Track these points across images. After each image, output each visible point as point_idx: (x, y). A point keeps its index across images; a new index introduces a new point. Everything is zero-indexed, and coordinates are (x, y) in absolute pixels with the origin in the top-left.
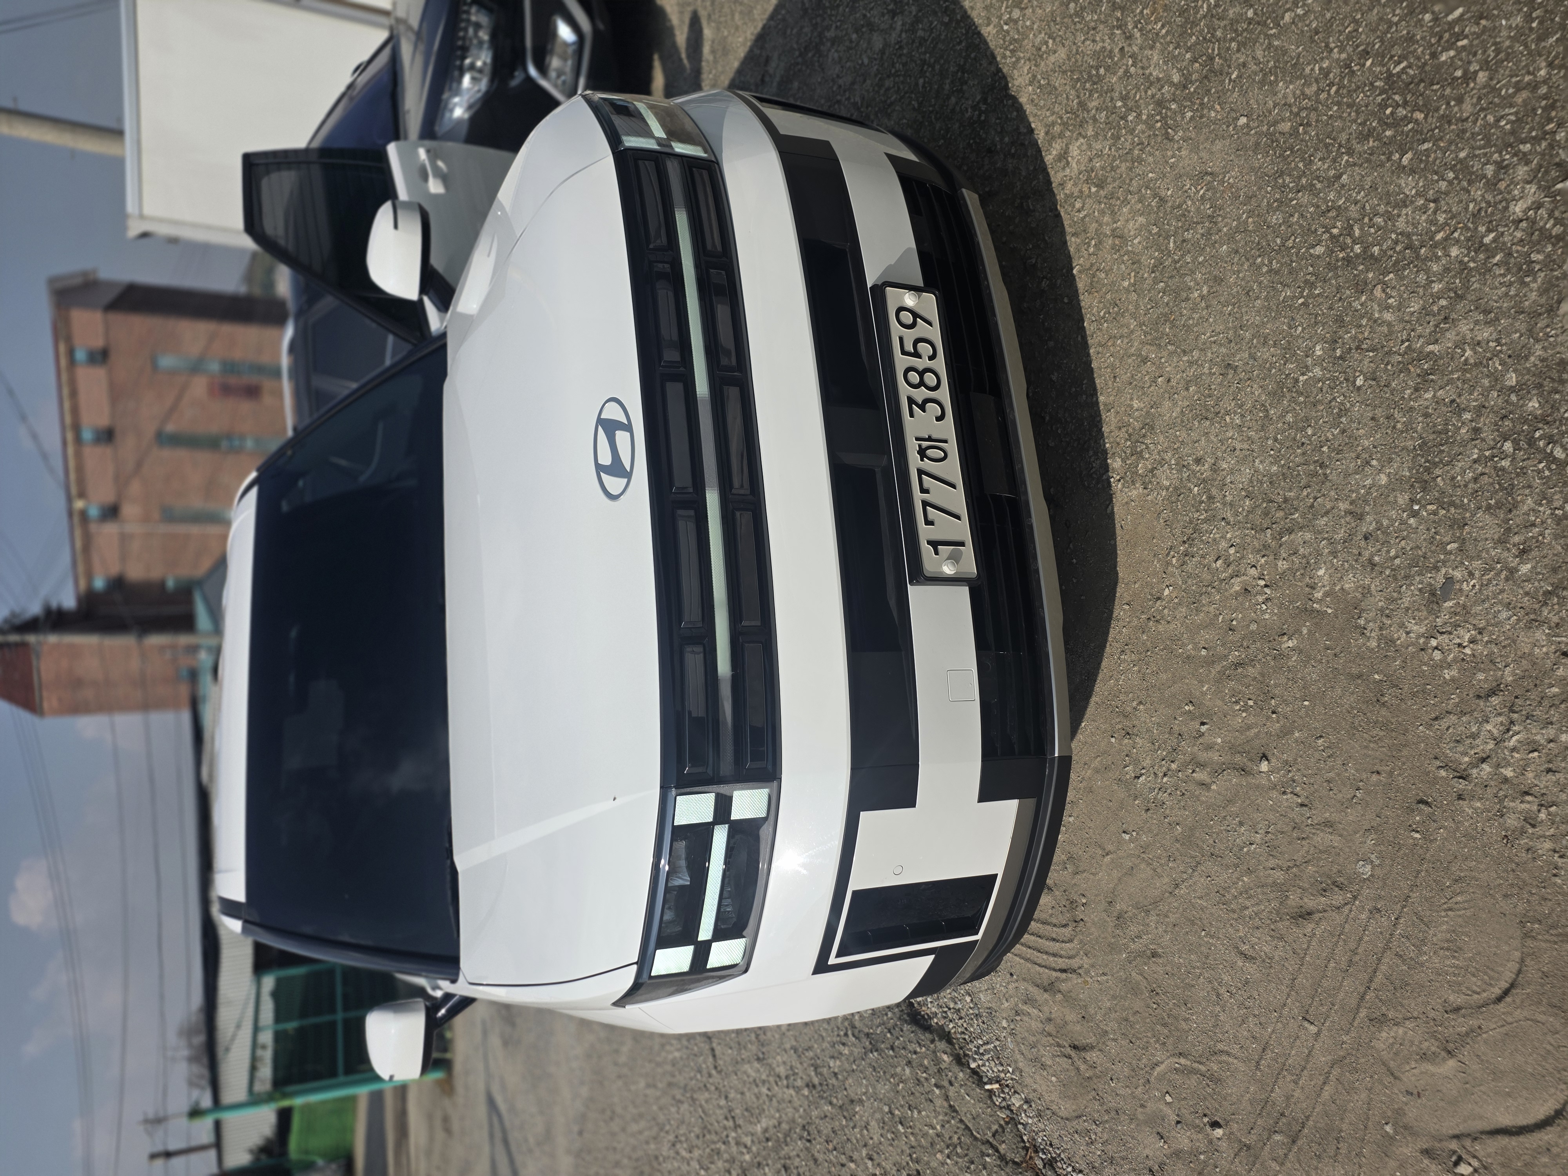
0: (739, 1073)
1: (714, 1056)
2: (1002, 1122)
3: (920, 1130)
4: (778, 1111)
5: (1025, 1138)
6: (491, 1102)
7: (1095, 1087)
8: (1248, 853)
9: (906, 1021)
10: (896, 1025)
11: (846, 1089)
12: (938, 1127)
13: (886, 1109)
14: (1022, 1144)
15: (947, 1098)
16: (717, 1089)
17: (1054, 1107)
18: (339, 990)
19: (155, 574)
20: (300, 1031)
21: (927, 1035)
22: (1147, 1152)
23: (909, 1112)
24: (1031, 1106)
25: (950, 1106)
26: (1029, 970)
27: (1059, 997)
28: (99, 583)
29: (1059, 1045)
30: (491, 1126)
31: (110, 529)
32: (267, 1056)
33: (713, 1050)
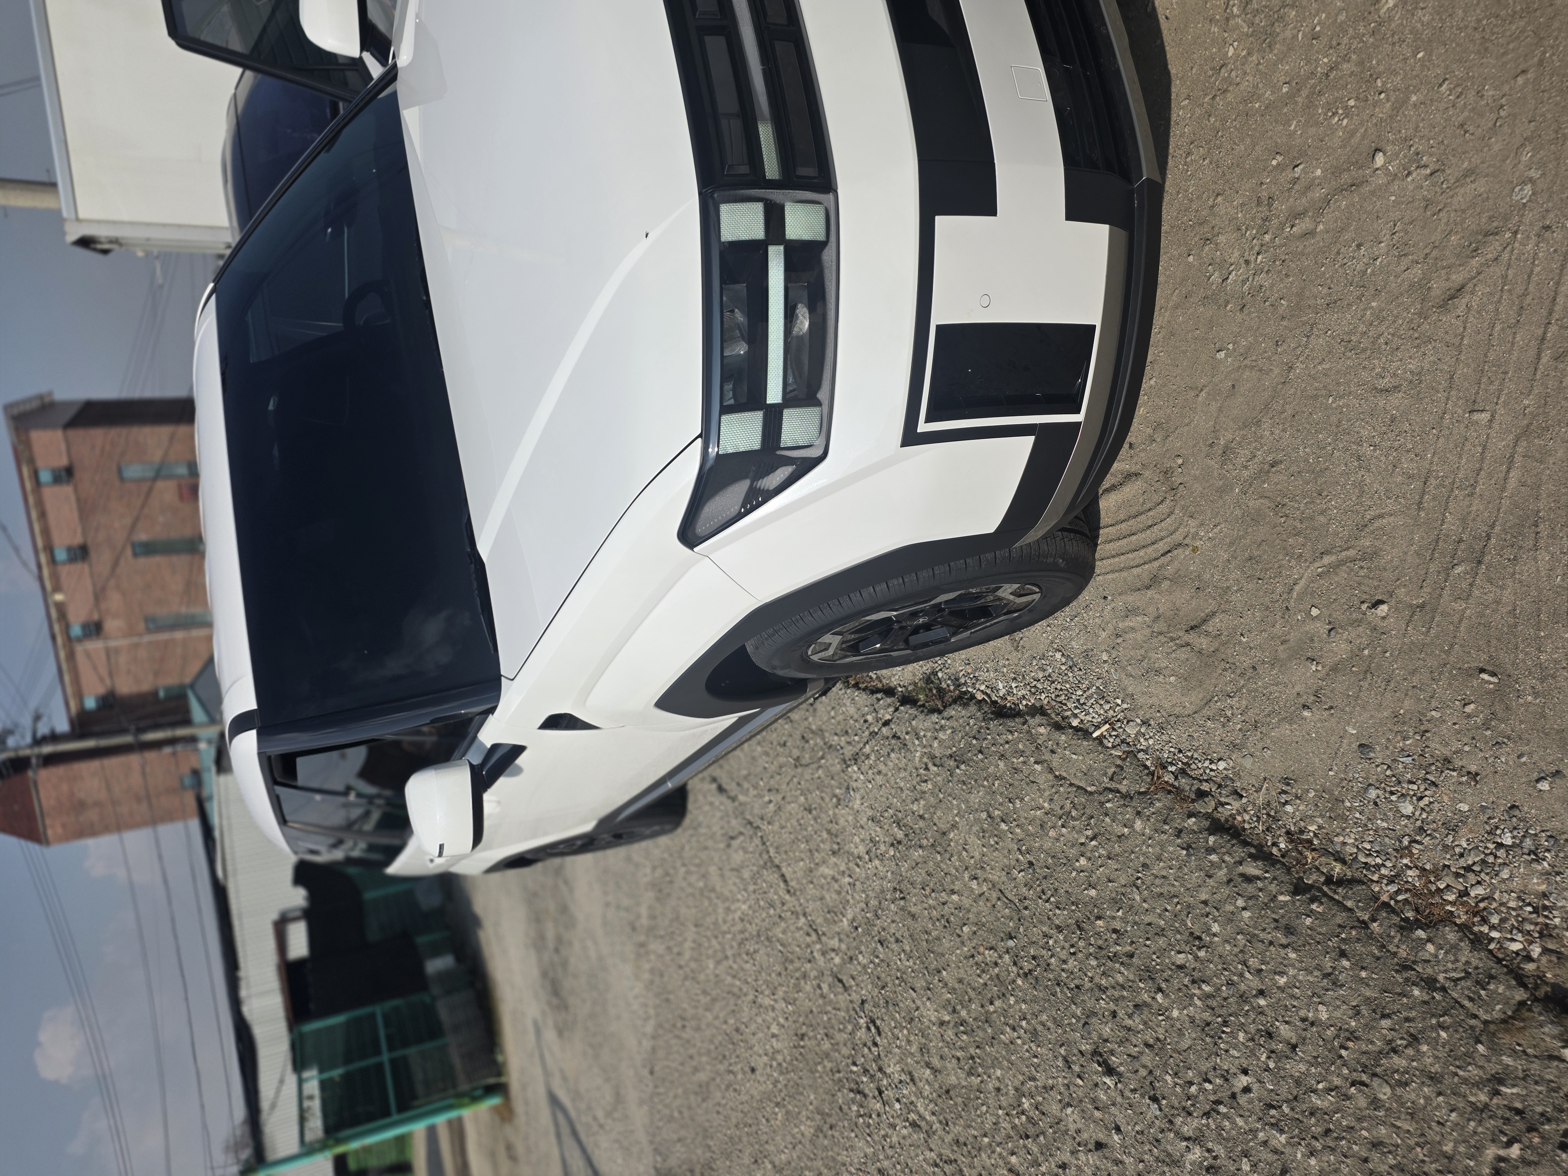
0: (815, 881)
1: (785, 881)
2: (1119, 762)
3: (1026, 818)
4: (864, 891)
5: (1148, 763)
6: (554, 1101)
7: (1223, 656)
8: (1373, 273)
9: (991, 719)
10: (981, 727)
11: (935, 824)
12: (1046, 805)
13: (984, 815)
14: (1146, 771)
15: (1051, 770)
16: (792, 913)
17: (1177, 711)
18: (382, 1033)
19: (145, 686)
20: (347, 1077)
21: (1017, 720)
22: (1298, 688)
23: (1011, 805)
24: (1150, 725)
25: (1056, 777)
26: (1125, 579)
27: (1166, 584)
28: (90, 703)
29: (1172, 639)
30: (556, 1125)
31: (95, 646)
32: (316, 1105)
33: (783, 876)
